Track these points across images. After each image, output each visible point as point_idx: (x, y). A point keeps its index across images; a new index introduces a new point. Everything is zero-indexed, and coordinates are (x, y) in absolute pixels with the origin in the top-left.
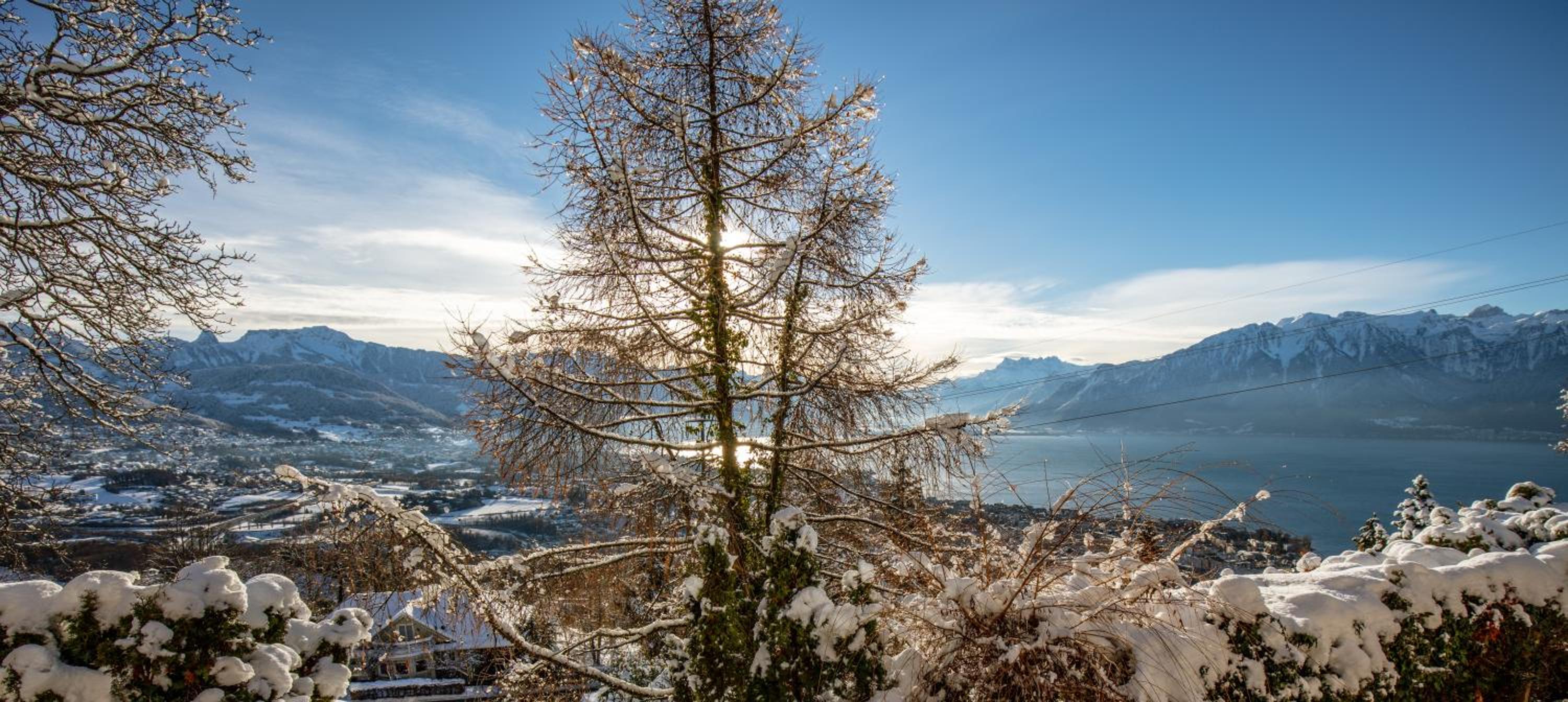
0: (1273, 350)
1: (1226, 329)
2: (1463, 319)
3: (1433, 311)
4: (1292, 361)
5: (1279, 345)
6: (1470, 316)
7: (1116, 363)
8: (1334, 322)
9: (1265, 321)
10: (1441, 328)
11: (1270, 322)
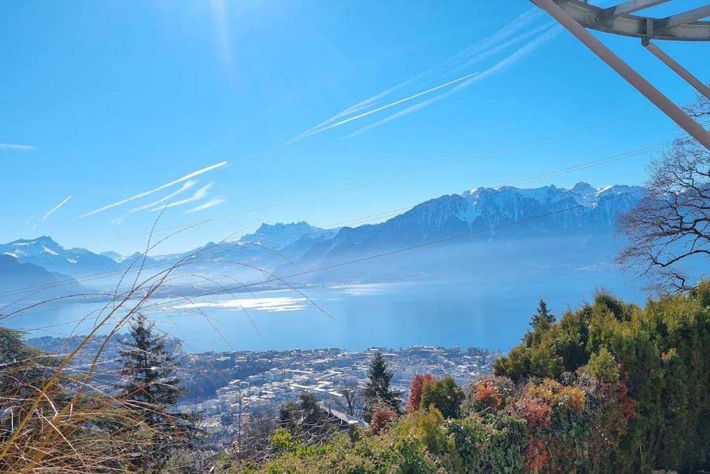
0: (462, 215)
1: (428, 199)
2: (570, 191)
3: (553, 186)
4: (475, 222)
5: (465, 211)
6: (573, 189)
7: (353, 227)
8: (496, 193)
9: (454, 193)
10: (558, 198)
11: (458, 194)
